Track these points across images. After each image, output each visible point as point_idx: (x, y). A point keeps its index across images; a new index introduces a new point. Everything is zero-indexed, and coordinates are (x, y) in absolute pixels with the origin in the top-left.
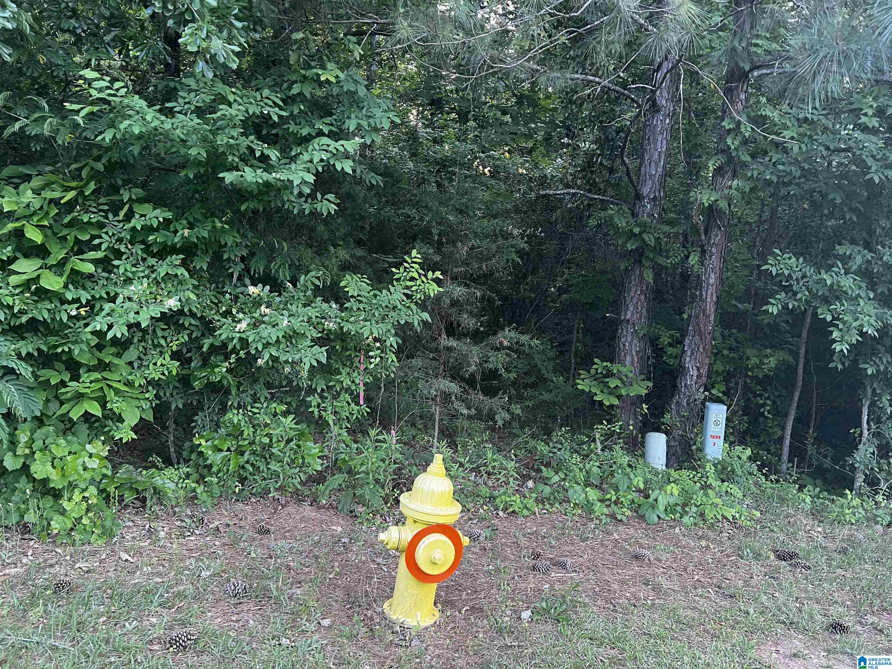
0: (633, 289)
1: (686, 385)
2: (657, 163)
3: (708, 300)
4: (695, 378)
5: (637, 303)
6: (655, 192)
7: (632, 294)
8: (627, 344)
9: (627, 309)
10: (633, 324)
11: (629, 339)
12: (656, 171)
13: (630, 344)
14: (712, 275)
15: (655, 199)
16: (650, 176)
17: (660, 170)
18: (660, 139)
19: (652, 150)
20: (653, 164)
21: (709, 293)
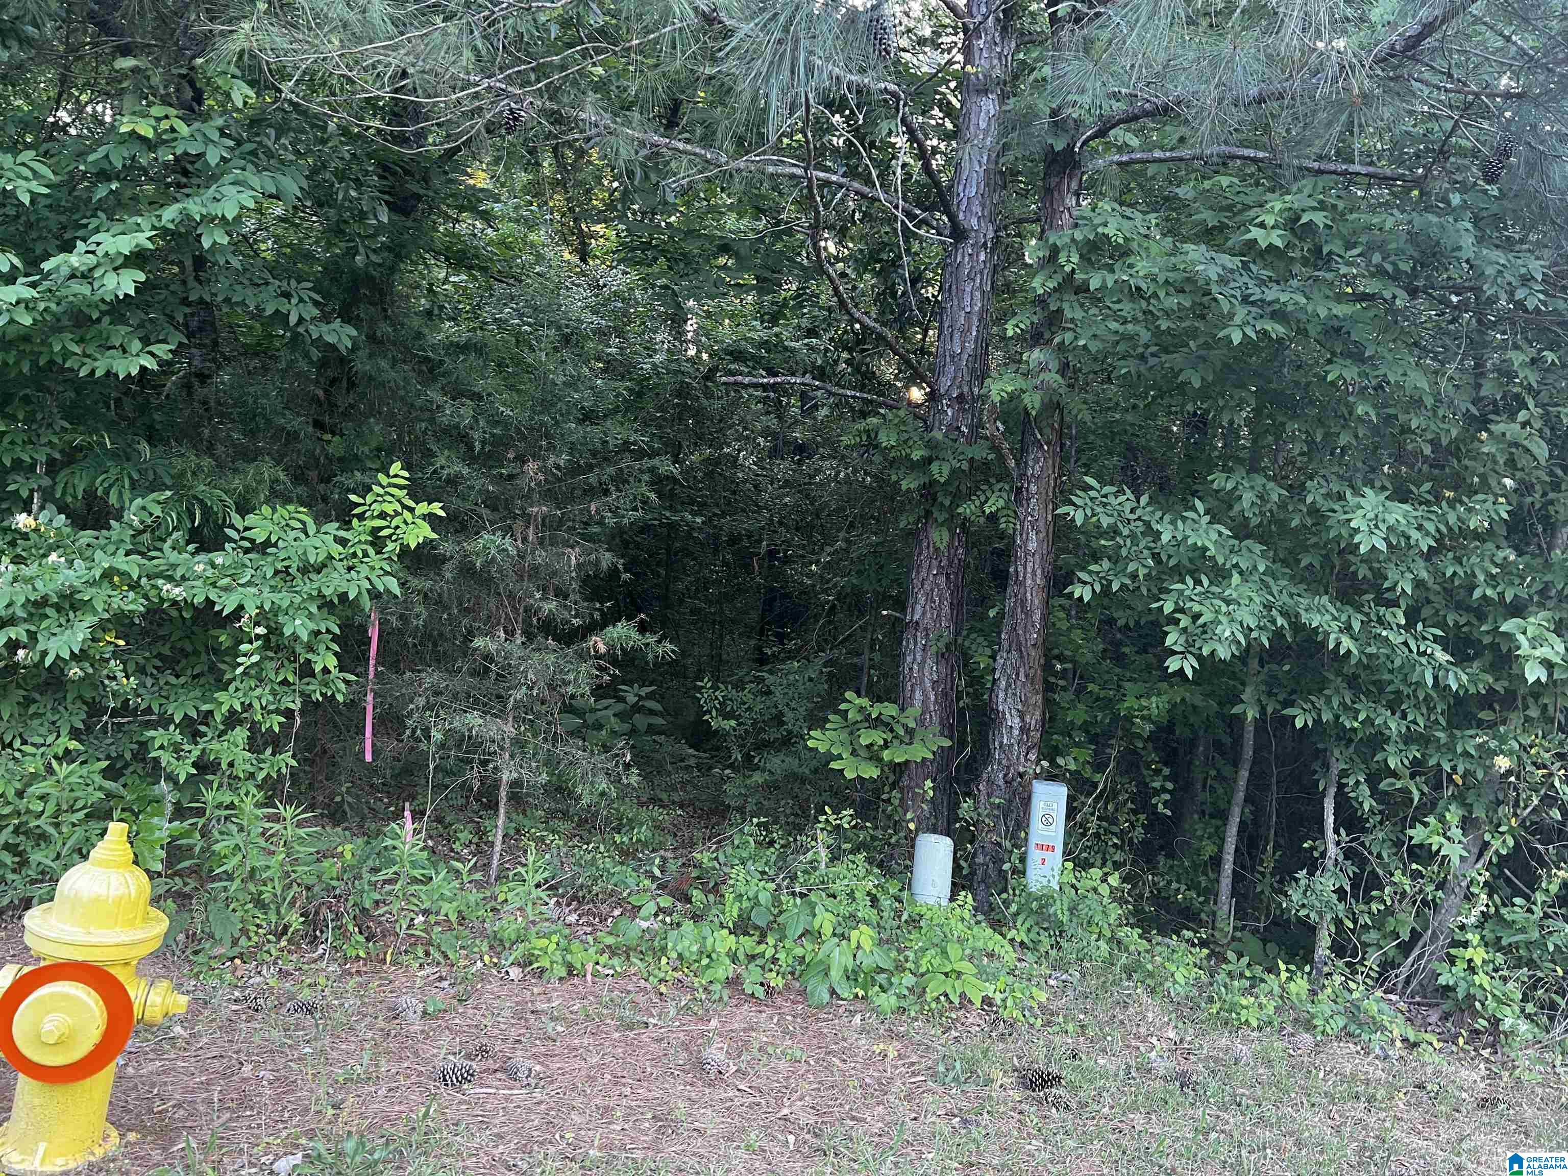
0: (925, 565)
1: (1001, 743)
2: (964, 332)
3: (1029, 582)
4: (1016, 732)
5: (932, 590)
6: (960, 387)
7: (923, 574)
8: (916, 667)
9: (916, 603)
10: (926, 629)
11: (919, 658)
12: (963, 348)
13: (921, 670)
14: (1033, 535)
15: (961, 398)
16: (952, 357)
17: (970, 346)
18: (968, 289)
19: (955, 308)
20: (957, 335)
21: (1029, 570)
